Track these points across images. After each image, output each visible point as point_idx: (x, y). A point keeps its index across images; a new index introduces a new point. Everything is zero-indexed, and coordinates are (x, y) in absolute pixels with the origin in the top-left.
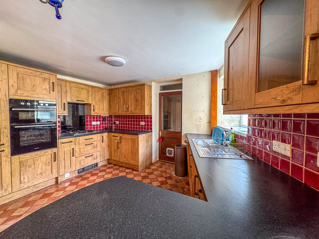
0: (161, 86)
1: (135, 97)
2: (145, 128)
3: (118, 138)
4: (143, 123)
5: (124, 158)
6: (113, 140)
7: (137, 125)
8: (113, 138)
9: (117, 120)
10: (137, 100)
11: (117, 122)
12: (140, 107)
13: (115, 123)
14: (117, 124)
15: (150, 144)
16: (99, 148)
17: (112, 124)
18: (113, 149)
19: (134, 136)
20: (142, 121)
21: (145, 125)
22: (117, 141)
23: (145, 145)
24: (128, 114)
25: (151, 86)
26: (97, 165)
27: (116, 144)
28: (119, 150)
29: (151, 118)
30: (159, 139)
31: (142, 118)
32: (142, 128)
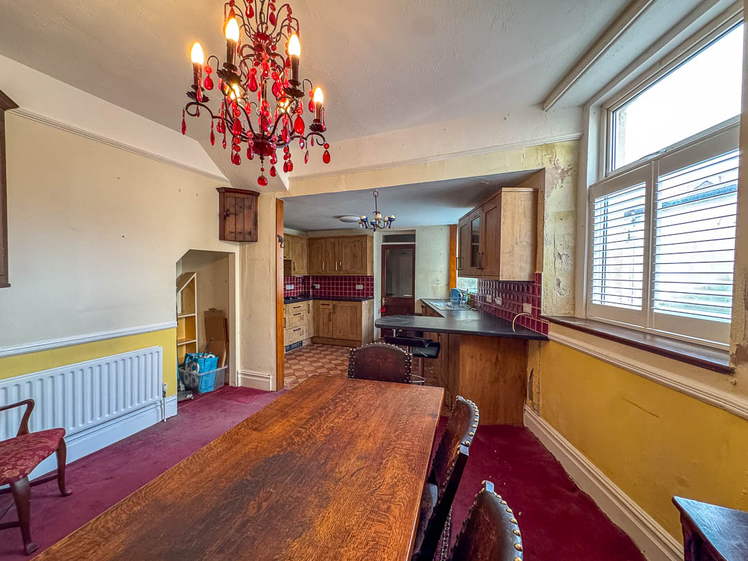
0: (383, 236)
1: (351, 251)
2: (363, 294)
4: (360, 287)
5: (340, 332)
6: (321, 310)
7: (350, 289)
8: (321, 307)
9: (317, 283)
10: (355, 256)
11: (318, 286)
12: (360, 265)
13: (313, 288)
14: (318, 289)
15: (371, 315)
16: (305, 321)
17: (309, 288)
18: (321, 321)
19: (355, 303)
20: (359, 284)
21: (363, 289)
22: (327, 312)
23: (368, 315)
24: (342, 274)
25: (373, 237)
26: (301, 343)
27: (326, 316)
29: (372, 280)
30: (382, 308)
31: (359, 280)
32: (359, 294)
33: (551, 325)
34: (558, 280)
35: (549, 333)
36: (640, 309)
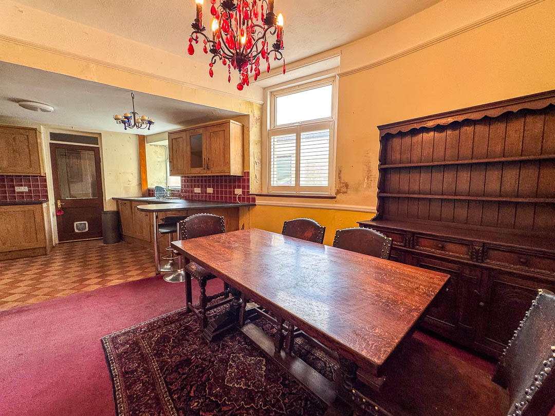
4: (23, 189)
19: (30, 207)
20: (20, 185)
21: (30, 192)
32: (21, 197)
33: (257, 198)
34: (256, 175)
35: (256, 201)
36: (294, 185)
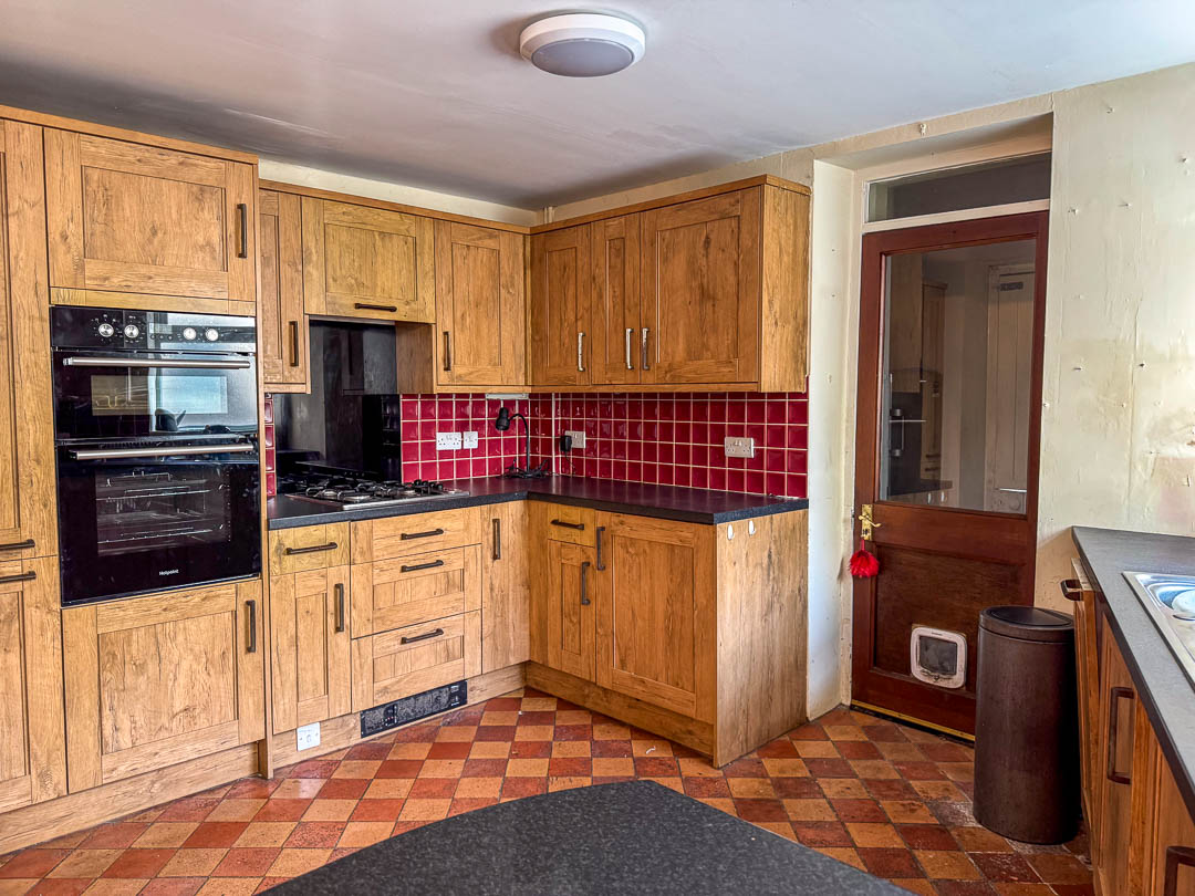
0: (876, 189)
1: (693, 270)
2: (756, 482)
3: (587, 538)
4: (741, 447)
5: (623, 664)
6: (553, 548)
7: (700, 455)
8: (555, 532)
9: (578, 426)
10: (705, 295)
11: (579, 439)
12: (726, 340)
13: (564, 443)
14: (578, 451)
15: (788, 587)
16: (475, 594)
17: (547, 450)
18: (554, 600)
19: (686, 532)
20: (737, 432)
21: (757, 461)
22: (576, 558)
23: (760, 593)
24: (650, 383)
25: (805, 194)
26: (460, 691)
27: (572, 575)
28: (588, 615)
29: (801, 412)
30: (859, 558)
31: (737, 414)
32: (737, 479)
